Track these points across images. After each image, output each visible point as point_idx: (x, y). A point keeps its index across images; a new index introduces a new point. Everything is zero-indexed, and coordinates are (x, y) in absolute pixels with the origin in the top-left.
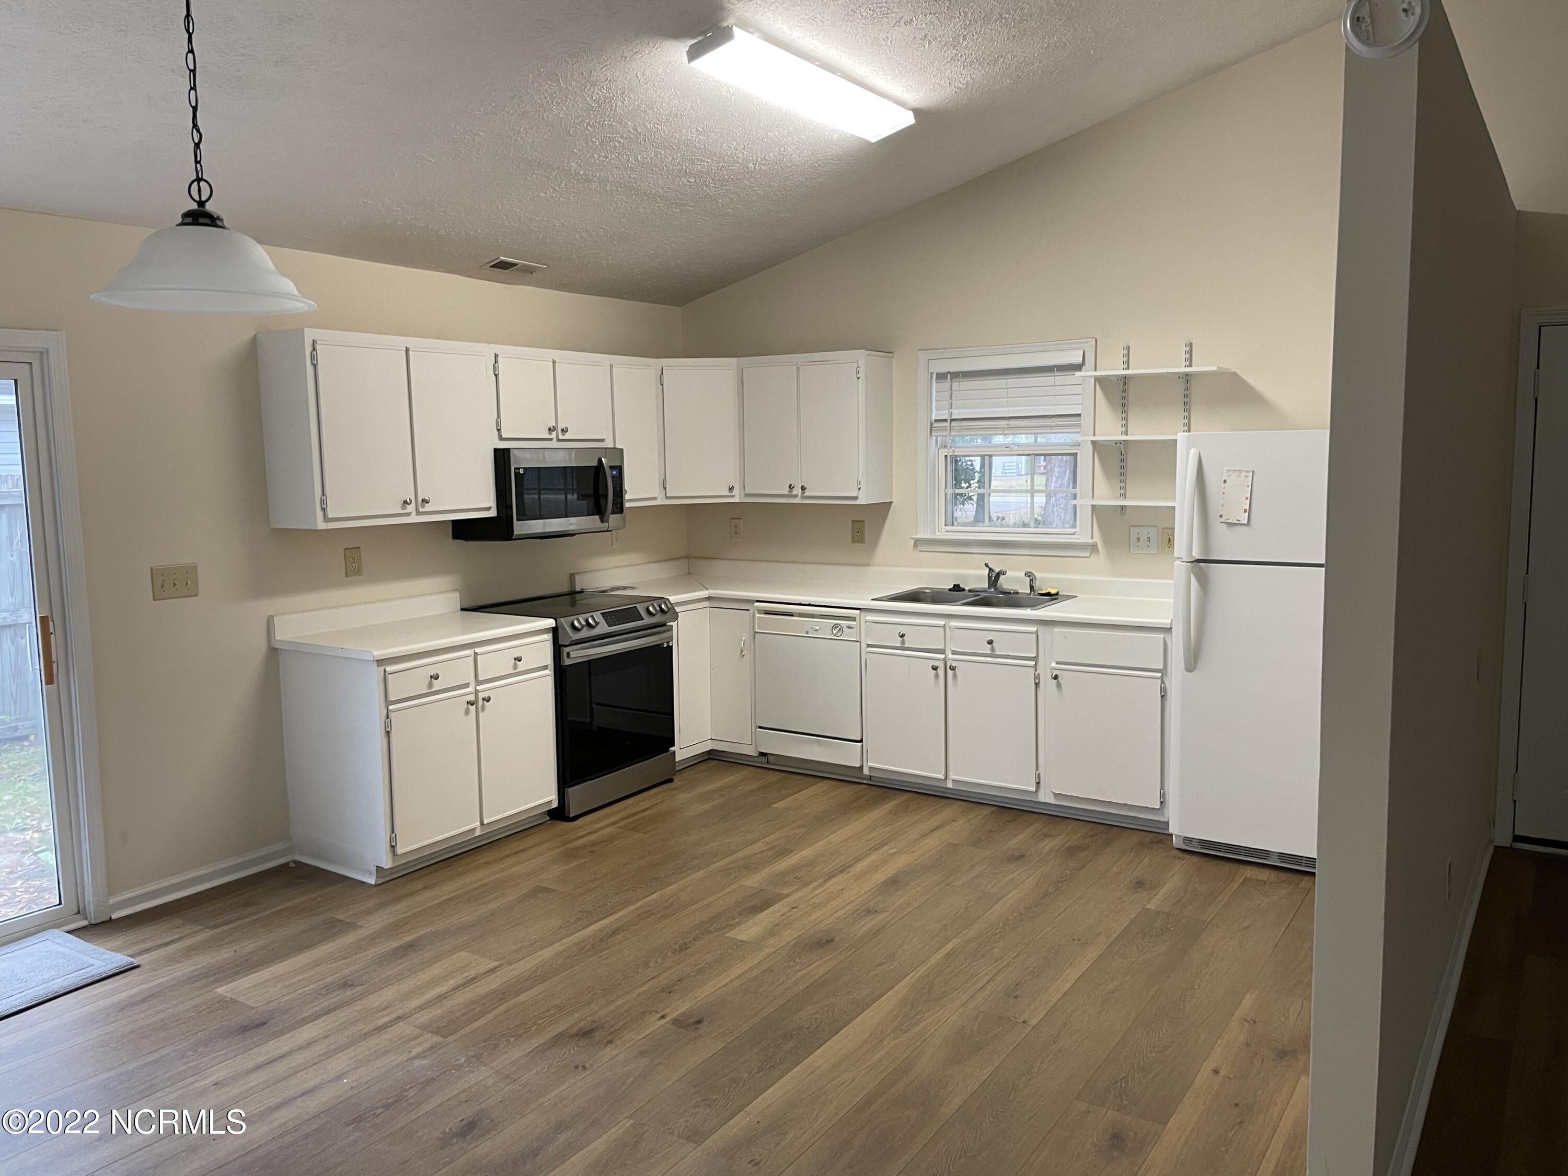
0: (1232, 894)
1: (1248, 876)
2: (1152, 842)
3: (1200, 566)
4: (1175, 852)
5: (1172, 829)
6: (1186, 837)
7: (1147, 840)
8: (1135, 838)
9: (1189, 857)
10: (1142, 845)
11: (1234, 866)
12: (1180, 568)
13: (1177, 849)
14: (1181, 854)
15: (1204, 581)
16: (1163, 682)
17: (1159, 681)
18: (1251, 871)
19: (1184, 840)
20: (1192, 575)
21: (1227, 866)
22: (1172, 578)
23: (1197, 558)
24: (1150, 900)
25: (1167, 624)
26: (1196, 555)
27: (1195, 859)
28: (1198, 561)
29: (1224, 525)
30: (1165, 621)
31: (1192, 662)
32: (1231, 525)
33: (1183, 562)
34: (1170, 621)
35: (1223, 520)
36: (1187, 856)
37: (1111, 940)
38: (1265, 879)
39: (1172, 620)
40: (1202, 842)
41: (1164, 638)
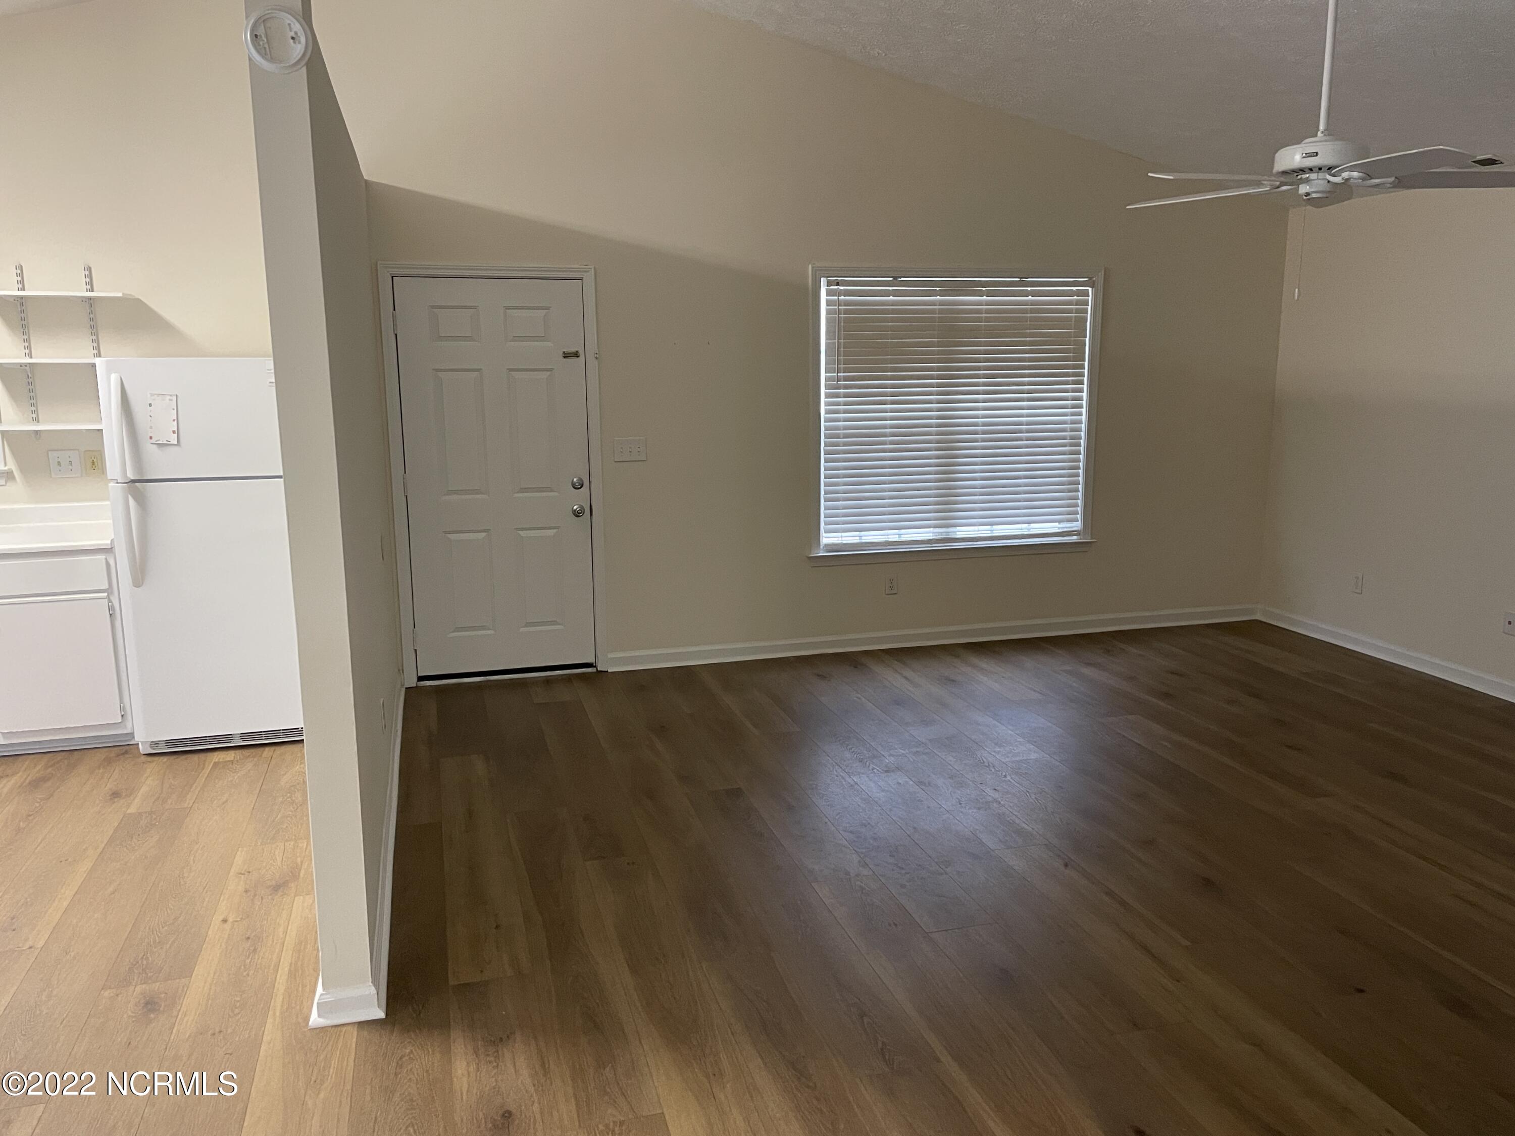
0: (206, 779)
1: (216, 761)
2: (118, 756)
3: (136, 486)
4: (143, 758)
5: (139, 738)
6: (152, 742)
7: (113, 755)
8: (101, 755)
9: (158, 758)
10: (108, 761)
11: (202, 756)
12: (115, 490)
13: (144, 754)
14: (149, 759)
15: (141, 501)
16: (110, 601)
17: (106, 600)
18: (218, 755)
19: (151, 744)
20: (130, 496)
21: (195, 757)
22: (108, 499)
23: (133, 478)
24: (128, 806)
25: (107, 545)
26: (131, 475)
27: (164, 759)
28: (134, 481)
29: (155, 446)
30: (105, 542)
31: (139, 576)
32: (160, 445)
33: (117, 483)
34: (109, 542)
35: (153, 441)
36: (156, 758)
37: (100, 850)
38: (232, 759)
39: (112, 540)
40: (169, 743)
41: (106, 559)
